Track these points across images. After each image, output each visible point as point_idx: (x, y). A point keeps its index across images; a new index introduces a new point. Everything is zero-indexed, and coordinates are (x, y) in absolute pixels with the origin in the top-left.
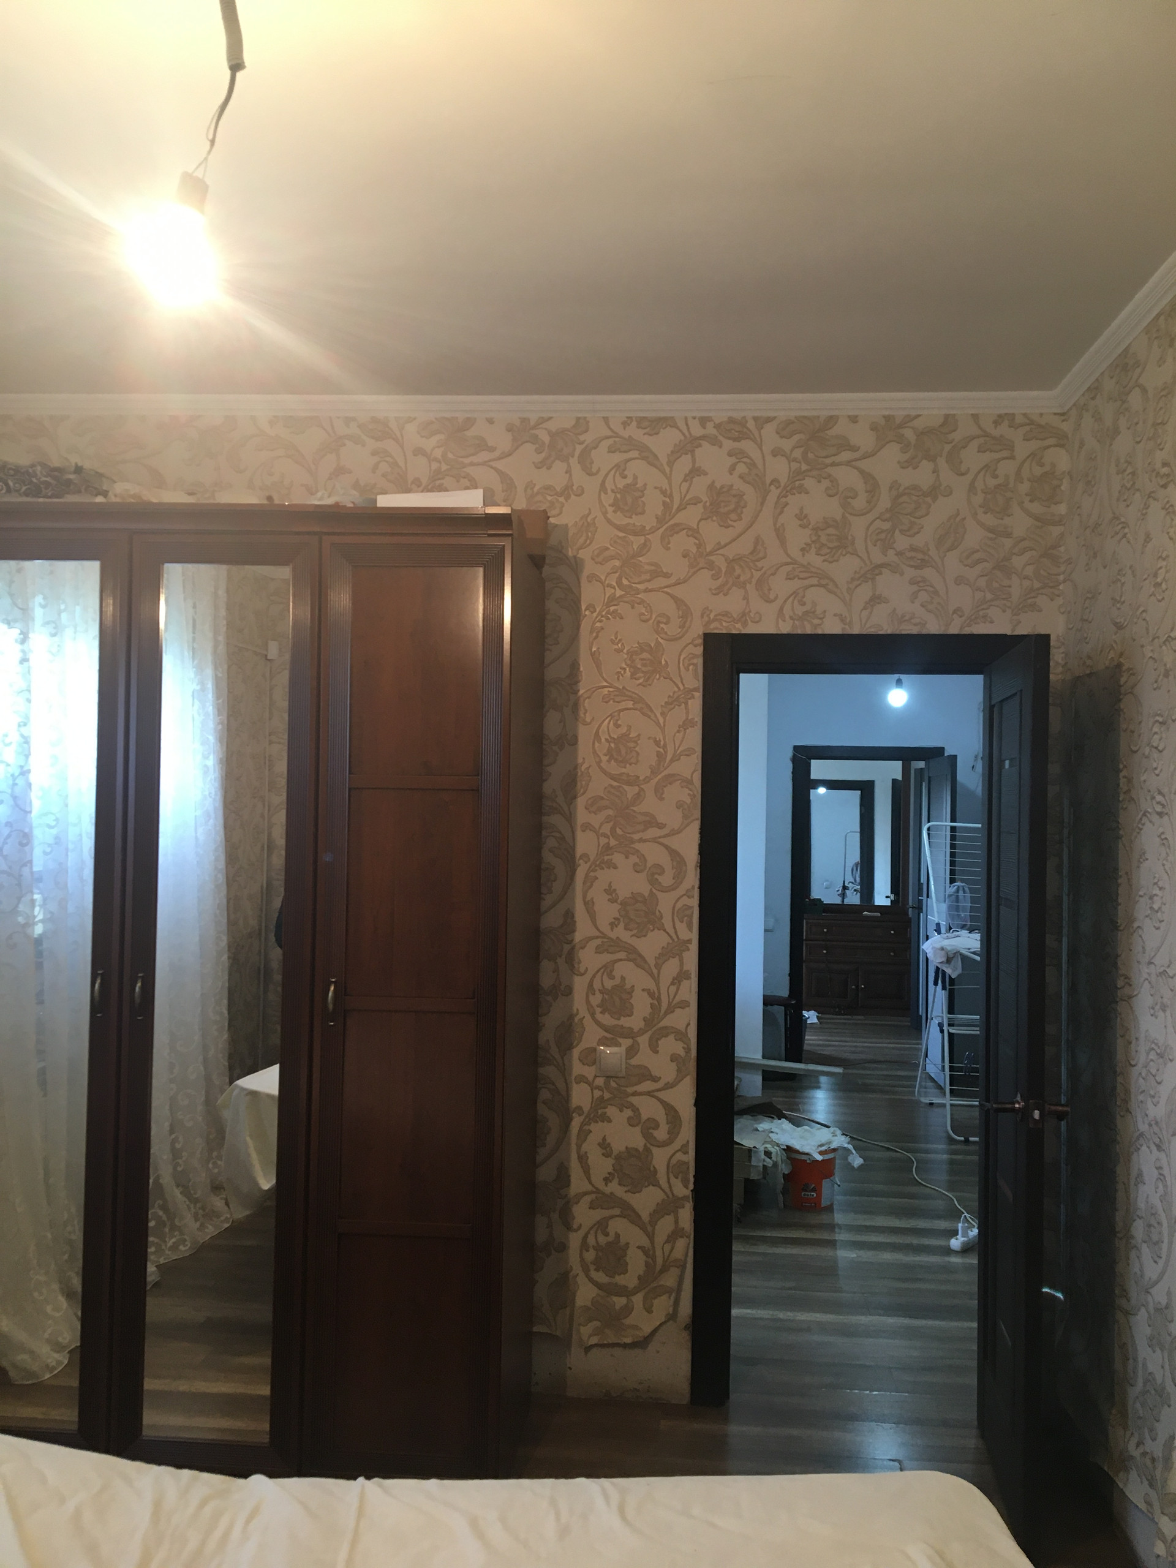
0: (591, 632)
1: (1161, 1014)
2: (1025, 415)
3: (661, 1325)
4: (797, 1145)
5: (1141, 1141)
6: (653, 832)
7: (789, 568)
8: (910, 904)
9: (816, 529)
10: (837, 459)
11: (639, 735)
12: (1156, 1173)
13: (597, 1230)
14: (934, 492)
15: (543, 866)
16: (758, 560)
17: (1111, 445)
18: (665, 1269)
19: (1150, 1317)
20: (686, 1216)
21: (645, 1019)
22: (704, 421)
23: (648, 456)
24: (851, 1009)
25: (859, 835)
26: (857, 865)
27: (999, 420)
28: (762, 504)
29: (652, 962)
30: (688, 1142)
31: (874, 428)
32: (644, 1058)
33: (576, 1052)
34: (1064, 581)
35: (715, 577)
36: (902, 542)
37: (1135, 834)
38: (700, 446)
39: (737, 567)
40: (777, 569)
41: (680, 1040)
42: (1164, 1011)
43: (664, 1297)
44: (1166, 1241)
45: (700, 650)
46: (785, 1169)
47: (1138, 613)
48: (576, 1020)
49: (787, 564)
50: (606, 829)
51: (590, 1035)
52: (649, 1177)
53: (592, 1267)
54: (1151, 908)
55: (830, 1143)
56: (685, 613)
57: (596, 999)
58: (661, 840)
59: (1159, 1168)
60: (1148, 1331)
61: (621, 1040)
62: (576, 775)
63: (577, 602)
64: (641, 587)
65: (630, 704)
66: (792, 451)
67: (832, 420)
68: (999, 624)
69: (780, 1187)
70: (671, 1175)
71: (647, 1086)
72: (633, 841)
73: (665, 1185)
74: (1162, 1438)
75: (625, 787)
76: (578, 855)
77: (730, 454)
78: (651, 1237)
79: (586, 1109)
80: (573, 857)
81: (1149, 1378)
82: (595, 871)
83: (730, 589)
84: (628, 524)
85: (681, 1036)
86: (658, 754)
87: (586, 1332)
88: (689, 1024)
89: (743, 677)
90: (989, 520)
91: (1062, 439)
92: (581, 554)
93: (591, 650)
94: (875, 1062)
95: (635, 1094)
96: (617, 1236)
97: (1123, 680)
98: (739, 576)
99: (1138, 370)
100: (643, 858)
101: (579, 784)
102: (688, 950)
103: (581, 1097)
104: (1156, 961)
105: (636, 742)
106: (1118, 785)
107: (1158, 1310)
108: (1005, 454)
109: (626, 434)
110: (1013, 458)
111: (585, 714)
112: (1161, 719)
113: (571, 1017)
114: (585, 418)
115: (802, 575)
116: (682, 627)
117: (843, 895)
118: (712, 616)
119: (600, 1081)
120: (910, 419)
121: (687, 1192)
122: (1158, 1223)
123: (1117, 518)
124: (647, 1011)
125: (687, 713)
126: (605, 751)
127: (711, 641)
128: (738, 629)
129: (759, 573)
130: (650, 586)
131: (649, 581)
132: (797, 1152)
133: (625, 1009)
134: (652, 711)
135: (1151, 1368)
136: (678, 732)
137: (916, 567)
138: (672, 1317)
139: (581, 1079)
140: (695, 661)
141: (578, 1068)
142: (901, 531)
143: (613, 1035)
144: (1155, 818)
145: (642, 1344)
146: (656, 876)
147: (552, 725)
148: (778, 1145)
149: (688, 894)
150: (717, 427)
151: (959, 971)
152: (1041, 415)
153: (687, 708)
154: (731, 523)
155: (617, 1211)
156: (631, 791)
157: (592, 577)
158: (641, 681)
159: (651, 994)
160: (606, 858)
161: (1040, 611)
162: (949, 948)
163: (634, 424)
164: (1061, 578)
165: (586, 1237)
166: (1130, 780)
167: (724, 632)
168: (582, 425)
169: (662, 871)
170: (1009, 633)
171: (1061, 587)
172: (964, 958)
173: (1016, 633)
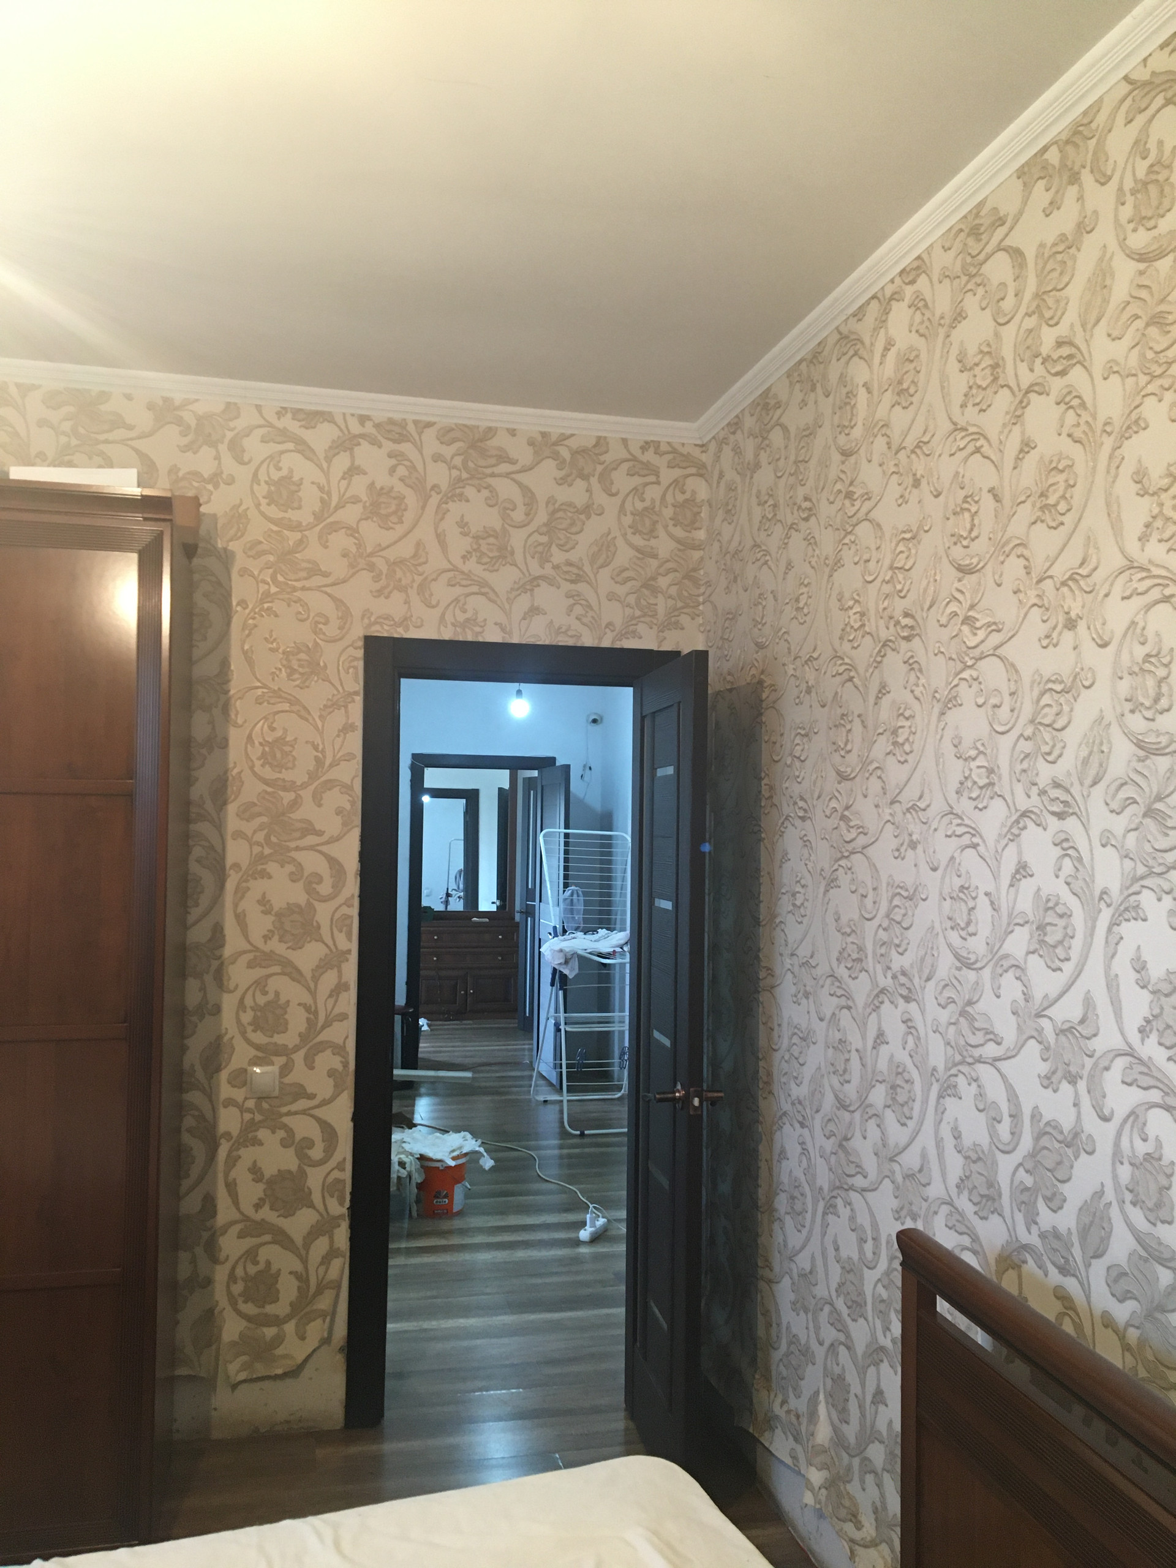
0: (243, 629)
1: (804, 1001)
2: (668, 443)
3: (314, 1350)
4: (431, 1153)
5: (785, 1119)
6: (311, 840)
7: (451, 574)
8: (518, 907)
9: (476, 538)
10: (497, 470)
11: (296, 739)
12: (799, 1149)
13: (245, 1262)
14: (587, 510)
15: (190, 877)
16: (420, 565)
17: (752, 477)
18: (319, 1291)
19: (793, 1283)
20: (342, 1236)
21: (300, 1035)
22: (363, 419)
23: (304, 449)
24: (459, 1014)
25: (462, 843)
26: (460, 872)
27: (645, 446)
28: (423, 508)
29: (308, 975)
30: (344, 1159)
31: (531, 443)
32: (299, 1074)
33: (224, 1075)
34: (703, 603)
35: (377, 579)
36: (558, 557)
37: (777, 837)
38: (359, 444)
39: (397, 569)
40: (439, 575)
41: (338, 1054)
42: (807, 998)
43: (319, 1321)
44: (810, 1211)
45: (360, 653)
46: (418, 1178)
47: (780, 634)
48: (226, 1039)
49: (449, 570)
50: (260, 837)
51: (240, 1055)
52: (303, 1199)
53: (240, 1300)
54: (794, 905)
55: (460, 1148)
56: (346, 615)
57: (247, 1017)
58: (319, 848)
59: (802, 1143)
60: (792, 1297)
61: (275, 1059)
62: (226, 780)
63: (228, 595)
64: (298, 584)
65: (286, 706)
66: (452, 458)
67: (491, 432)
68: (647, 640)
69: (413, 1197)
70: (326, 1195)
71: (302, 1104)
72: (289, 850)
73: (320, 1207)
74: (806, 1394)
75: (281, 793)
76: (228, 867)
77: (390, 456)
78: (305, 1261)
79: (235, 1133)
80: (223, 868)
81: (794, 1340)
82: (247, 881)
83: (390, 592)
84: (282, 519)
85: (339, 1050)
86: (316, 758)
87: (235, 1369)
88: (347, 1037)
89: (404, 682)
90: (638, 541)
91: (701, 471)
92: (232, 546)
93: (243, 648)
94: (489, 1064)
95: (289, 1114)
96: (268, 1263)
97: (764, 696)
98: (400, 580)
99: (779, 412)
100: (299, 866)
101: (229, 790)
102: (347, 960)
103: (229, 1121)
104: (798, 952)
105: (292, 746)
106: (760, 792)
107: (803, 1275)
108: (652, 478)
109: (280, 424)
110: (658, 483)
111: (236, 715)
112: (803, 732)
113: (219, 1038)
114: (235, 404)
115: (464, 582)
116: (341, 628)
117: (447, 903)
118: (373, 619)
119: (251, 1104)
120: (564, 438)
121: (344, 1210)
122: (802, 1195)
123: (759, 546)
124: (302, 1027)
125: (348, 717)
126: (259, 754)
127: (374, 646)
128: (400, 633)
129: (421, 578)
130: (307, 584)
131: (306, 579)
132: (431, 1160)
133: (281, 1026)
134: (309, 713)
135: (794, 1331)
136: (338, 736)
137: (572, 582)
138: (326, 1341)
139: (230, 1102)
140: (355, 663)
141: (226, 1091)
142: (558, 546)
143: (265, 1054)
144: (798, 822)
145: (294, 1373)
146: (314, 886)
147: (200, 725)
148: (412, 1154)
149: (348, 903)
150: (377, 426)
151: (576, 971)
152: (683, 444)
153: (346, 712)
154: (391, 525)
155: (267, 1238)
156: (288, 797)
157: (244, 572)
158: (298, 682)
159: (307, 1009)
160: (259, 868)
161: (682, 629)
162: (567, 950)
163: (289, 415)
164: (701, 599)
165: (233, 1268)
166: (771, 788)
167: (385, 635)
168: (232, 410)
169: (320, 879)
170: (656, 649)
171: (701, 607)
172: (581, 959)
173: (661, 649)
